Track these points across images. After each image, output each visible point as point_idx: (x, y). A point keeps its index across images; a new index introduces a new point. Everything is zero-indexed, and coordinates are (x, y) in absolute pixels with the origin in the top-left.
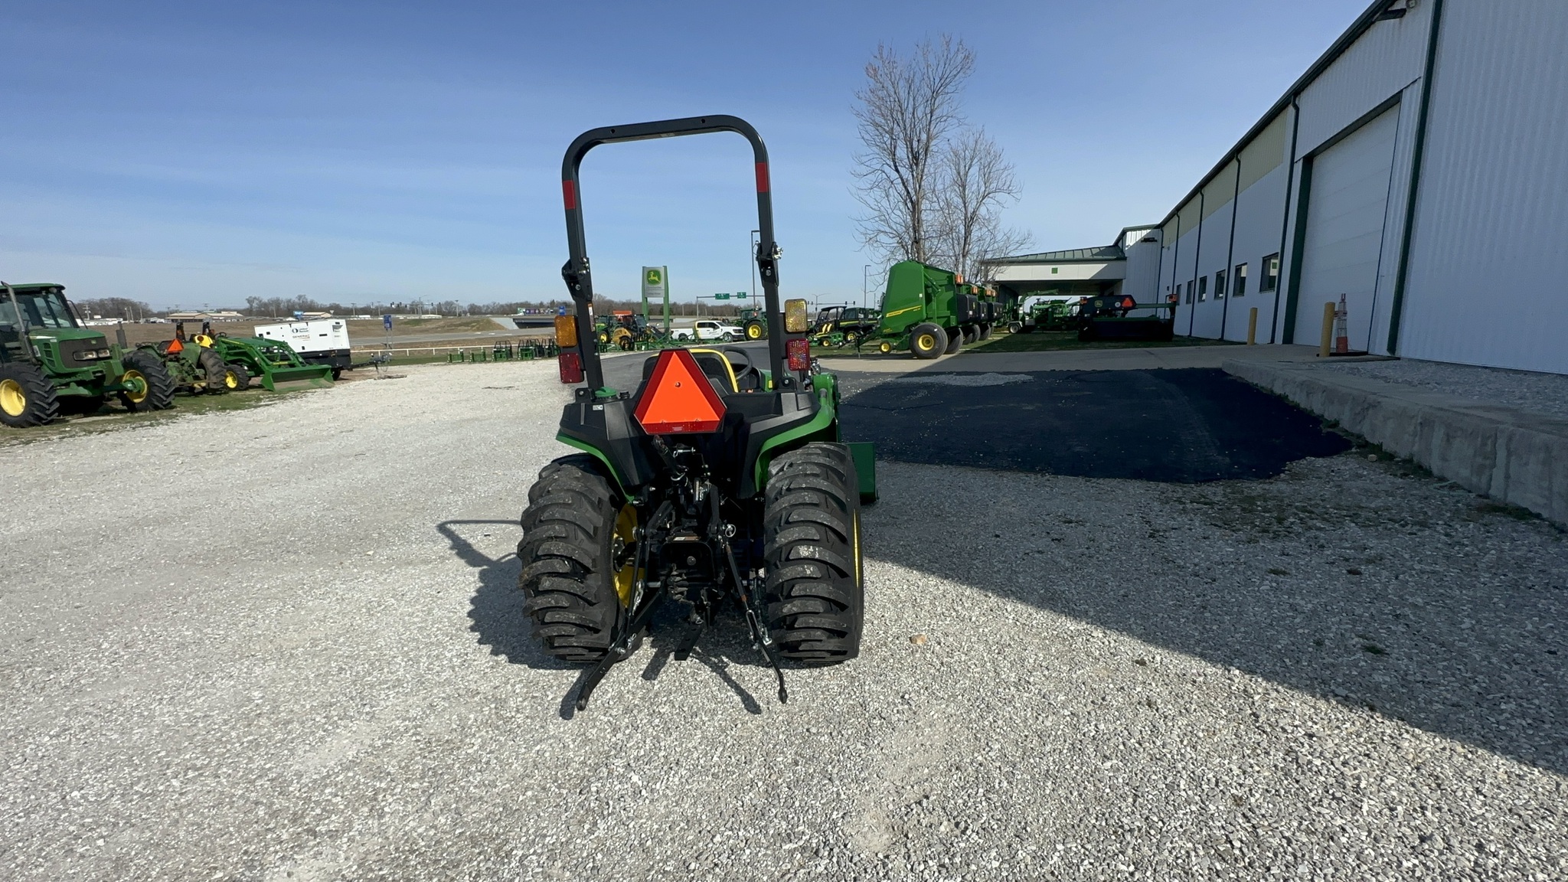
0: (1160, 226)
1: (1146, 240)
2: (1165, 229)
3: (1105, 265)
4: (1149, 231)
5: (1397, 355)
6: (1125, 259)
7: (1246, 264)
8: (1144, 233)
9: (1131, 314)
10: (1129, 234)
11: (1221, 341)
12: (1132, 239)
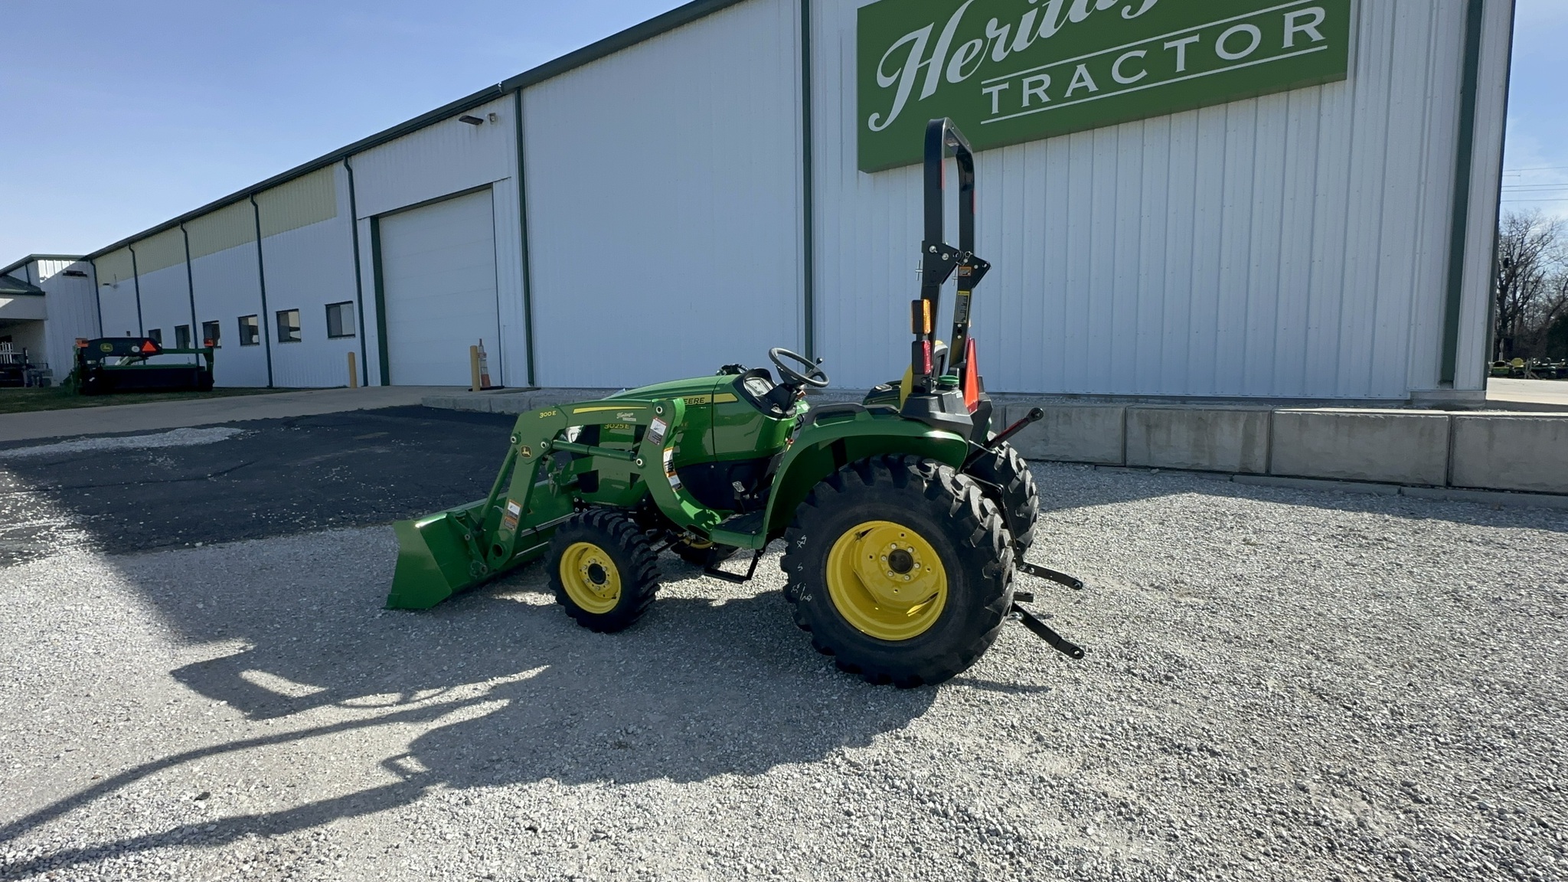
0: (90, 258)
1: (69, 273)
2: (98, 262)
3: (10, 300)
4: (72, 262)
5: (538, 385)
6: (43, 294)
7: (297, 310)
8: (66, 264)
9: (154, 361)
10: (41, 263)
11: (270, 388)
12: (47, 270)
